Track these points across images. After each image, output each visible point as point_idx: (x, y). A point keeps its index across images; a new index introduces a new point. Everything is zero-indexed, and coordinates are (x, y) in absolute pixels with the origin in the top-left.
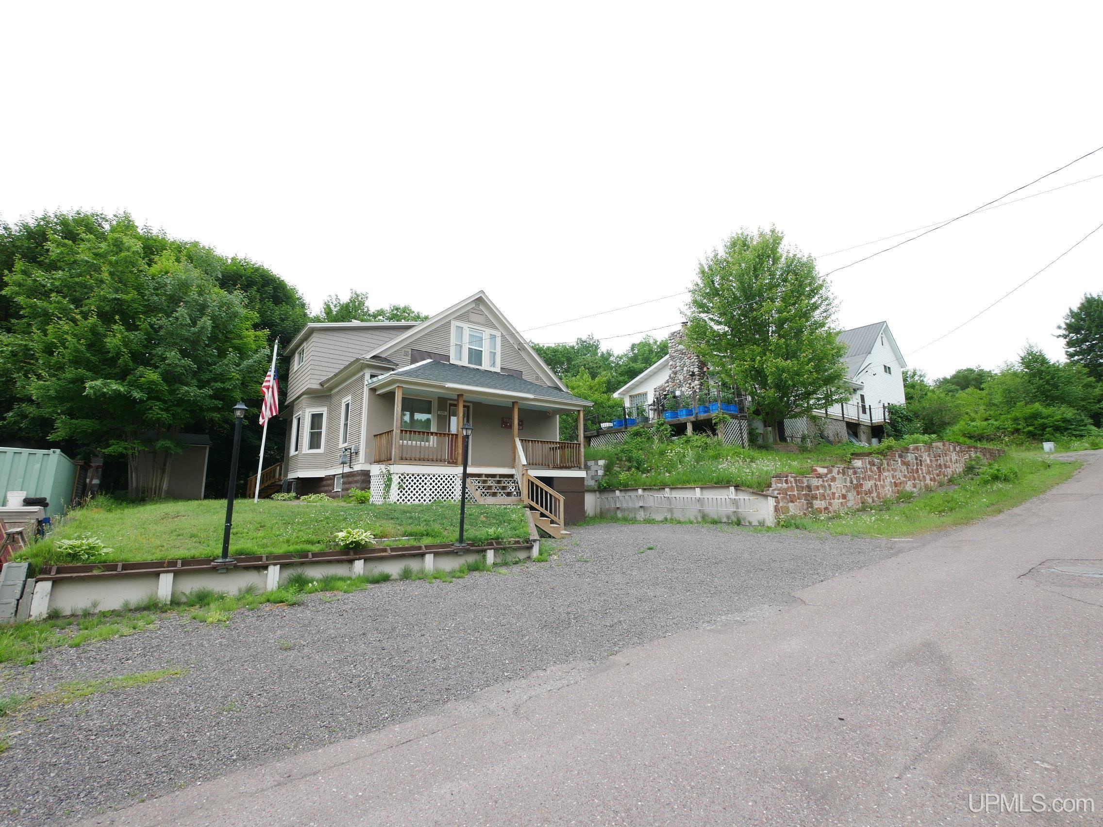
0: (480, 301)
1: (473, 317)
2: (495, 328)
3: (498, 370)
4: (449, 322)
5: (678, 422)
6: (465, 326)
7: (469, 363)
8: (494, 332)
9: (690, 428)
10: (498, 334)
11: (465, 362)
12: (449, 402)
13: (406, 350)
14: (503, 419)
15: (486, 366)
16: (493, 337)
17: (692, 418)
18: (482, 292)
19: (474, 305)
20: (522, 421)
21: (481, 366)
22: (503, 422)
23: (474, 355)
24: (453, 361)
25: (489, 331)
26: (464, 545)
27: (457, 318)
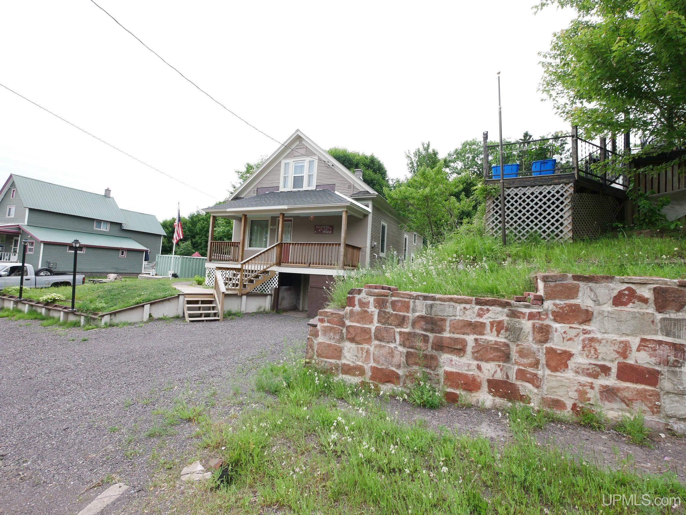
0: (298, 138)
1: (297, 152)
2: (314, 155)
3: (313, 188)
4: (280, 162)
6: (290, 161)
7: (294, 188)
8: (311, 158)
10: (316, 159)
11: (290, 187)
13: (255, 189)
14: (315, 226)
15: (305, 187)
16: (311, 162)
18: (298, 130)
19: (298, 143)
20: (332, 227)
21: (302, 187)
22: (317, 230)
23: (298, 181)
24: (282, 189)
25: (308, 159)
26: (74, 310)
27: (285, 158)
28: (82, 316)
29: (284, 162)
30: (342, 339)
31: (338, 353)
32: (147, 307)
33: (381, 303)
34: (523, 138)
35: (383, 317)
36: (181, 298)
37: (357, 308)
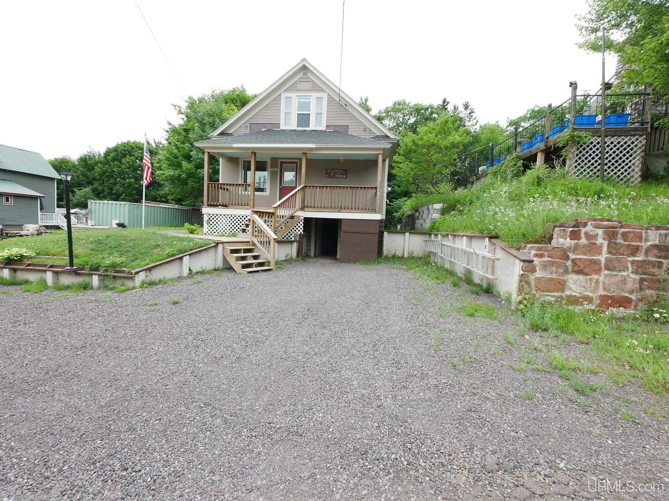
0: (304, 69)
1: (301, 86)
2: (323, 90)
3: (323, 128)
4: (280, 95)
5: (529, 155)
6: (293, 95)
7: (298, 126)
8: (319, 95)
9: (540, 158)
10: (325, 96)
11: (292, 125)
12: (280, 160)
13: (246, 125)
14: (327, 170)
15: (312, 127)
16: (319, 99)
17: (542, 146)
18: (304, 60)
19: (301, 75)
20: (346, 171)
21: (309, 127)
22: (327, 173)
23: (303, 119)
24: (282, 127)
25: (316, 95)
26: (74, 268)
27: (286, 91)
28: (93, 275)
29: (284, 96)
30: (566, 271)
31: (561, 285)
32: (186, 259)
33: (611, 235)
34: (442, 104)
35: (613, 248)
36: (220, 246)
37: (583, 241)
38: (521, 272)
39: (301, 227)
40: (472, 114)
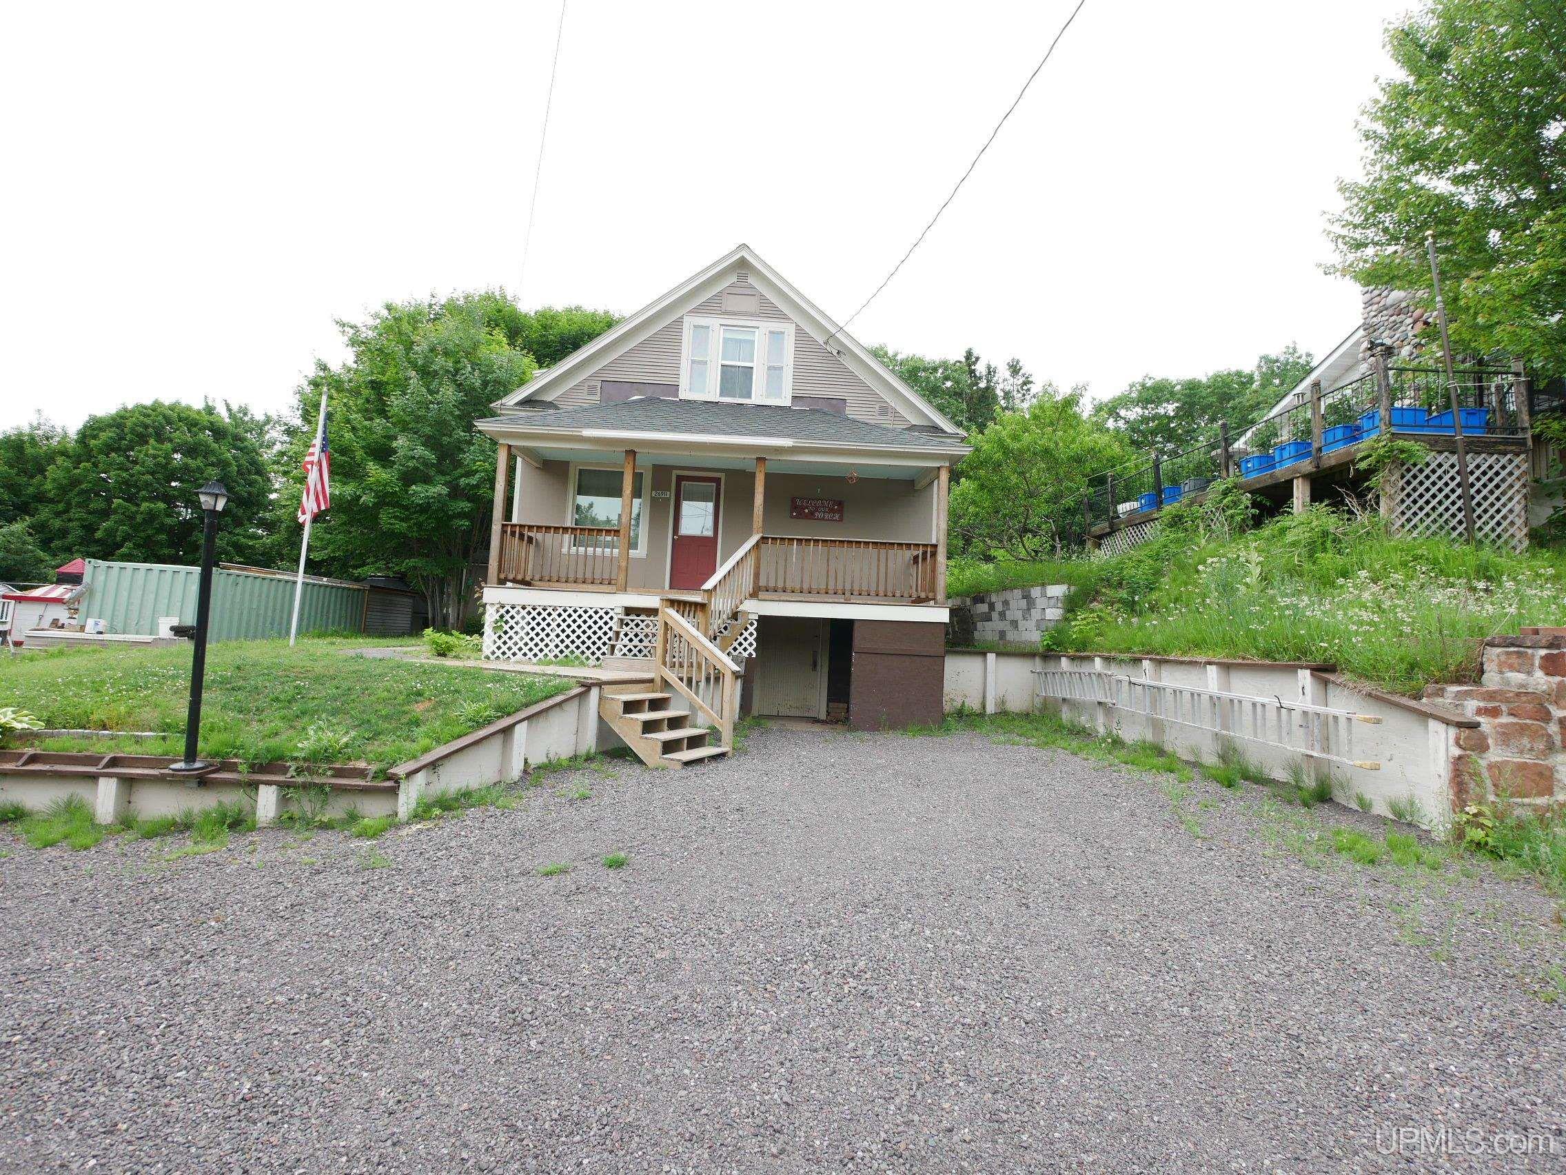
0: (742, 266)
1: (732, 303)
2: (785, 317)
3: (786, 401)
4: (680, 321)
5: (1269, 482)
6: (713, 322)
7: (721, 395)
8: (775, 326)
9: (1300, 492)
10: (789, 329)
11: (710, 391)
12: (675, 473)
13: (593, 383)
14: (793, 500)
15: (759, 396)
16: (776, 335)
17: (1307, 465)
18: (744, 246)
19: (733, 279)
20: (840, 504)
21: (750, 397)
22: (794, 507)
23: (736, 378)
24: (684, 394)
25: (766, 326)
26: (198, 765)
27: (695, 311)
28: (262, 787)
29: (689, 322)
30: (1551, 748)
31: (1545, 780)
32: (521, 731)
34: (963, 360)
36: (595, 692)
38: (1457, 752)
39: (751, 639)
40: (1029, 386)
